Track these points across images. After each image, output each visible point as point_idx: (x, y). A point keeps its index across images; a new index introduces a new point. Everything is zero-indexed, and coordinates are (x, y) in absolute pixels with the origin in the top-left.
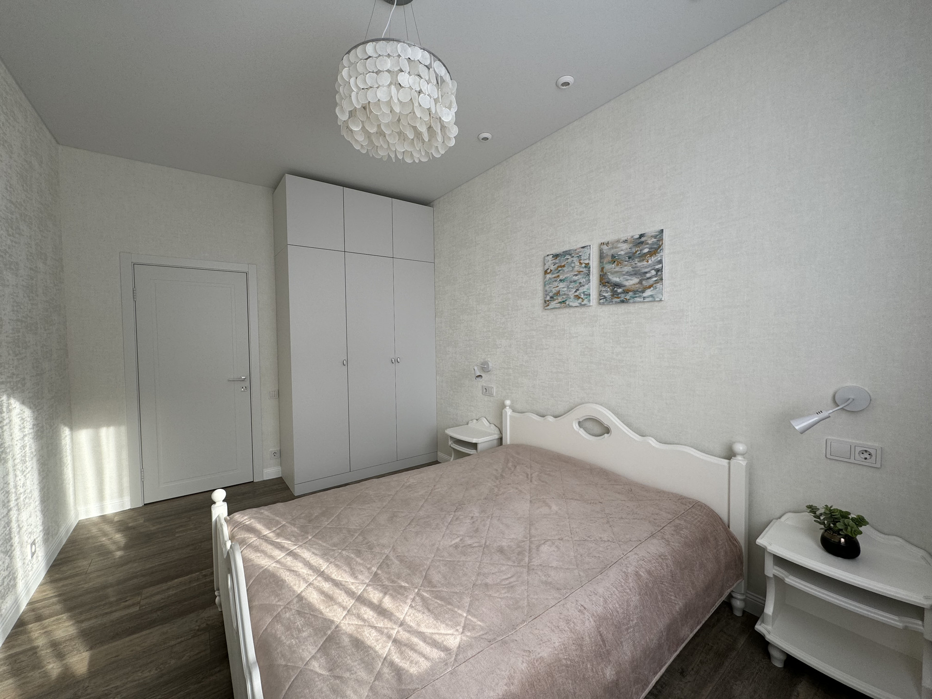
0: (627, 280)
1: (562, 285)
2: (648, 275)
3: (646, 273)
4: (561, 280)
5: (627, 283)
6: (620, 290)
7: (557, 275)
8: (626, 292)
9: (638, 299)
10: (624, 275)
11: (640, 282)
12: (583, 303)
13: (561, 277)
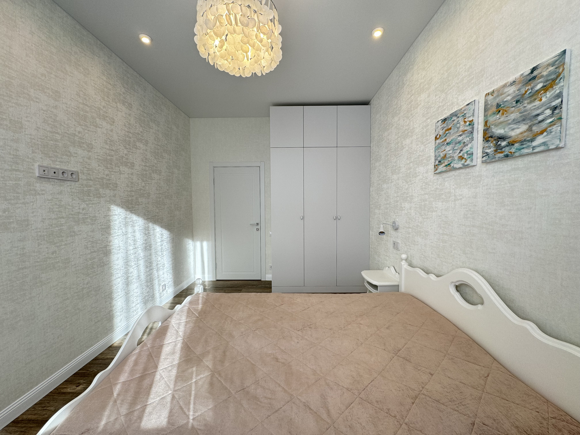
0: (513, 129)
1: (448, 148)
2: (540, 118)
3: (538, 115)
4: (447, 144)
5: (513, 134)
6: (504, 144)
7: (444, 139)
8: (511, 144)
9: (525, 151)
10: (510, 124)
11: (530, 129)
12: (466, 164)
13: (448, 141)
